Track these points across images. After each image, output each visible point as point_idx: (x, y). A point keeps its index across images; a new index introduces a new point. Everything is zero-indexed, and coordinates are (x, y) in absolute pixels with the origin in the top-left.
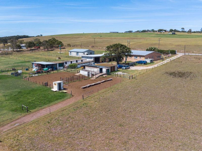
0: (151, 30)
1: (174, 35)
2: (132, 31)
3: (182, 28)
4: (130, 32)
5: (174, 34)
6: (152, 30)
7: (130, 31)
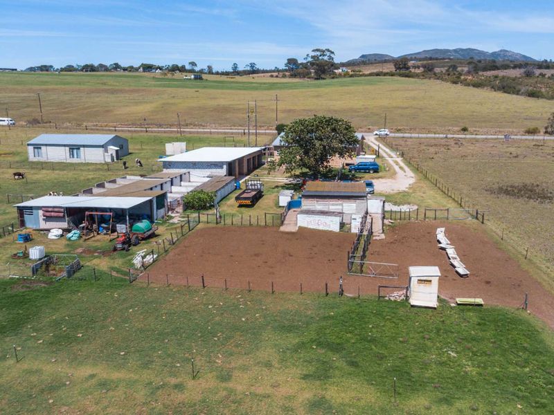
0: (111, 65)
1: (198, 83)
2: (51, 67)
3: (190, 63)
4: (45, 68)
5: (201, 78)
6: (115, 64)
7: (45, 66)
